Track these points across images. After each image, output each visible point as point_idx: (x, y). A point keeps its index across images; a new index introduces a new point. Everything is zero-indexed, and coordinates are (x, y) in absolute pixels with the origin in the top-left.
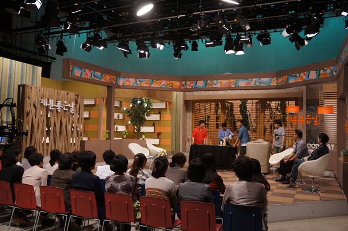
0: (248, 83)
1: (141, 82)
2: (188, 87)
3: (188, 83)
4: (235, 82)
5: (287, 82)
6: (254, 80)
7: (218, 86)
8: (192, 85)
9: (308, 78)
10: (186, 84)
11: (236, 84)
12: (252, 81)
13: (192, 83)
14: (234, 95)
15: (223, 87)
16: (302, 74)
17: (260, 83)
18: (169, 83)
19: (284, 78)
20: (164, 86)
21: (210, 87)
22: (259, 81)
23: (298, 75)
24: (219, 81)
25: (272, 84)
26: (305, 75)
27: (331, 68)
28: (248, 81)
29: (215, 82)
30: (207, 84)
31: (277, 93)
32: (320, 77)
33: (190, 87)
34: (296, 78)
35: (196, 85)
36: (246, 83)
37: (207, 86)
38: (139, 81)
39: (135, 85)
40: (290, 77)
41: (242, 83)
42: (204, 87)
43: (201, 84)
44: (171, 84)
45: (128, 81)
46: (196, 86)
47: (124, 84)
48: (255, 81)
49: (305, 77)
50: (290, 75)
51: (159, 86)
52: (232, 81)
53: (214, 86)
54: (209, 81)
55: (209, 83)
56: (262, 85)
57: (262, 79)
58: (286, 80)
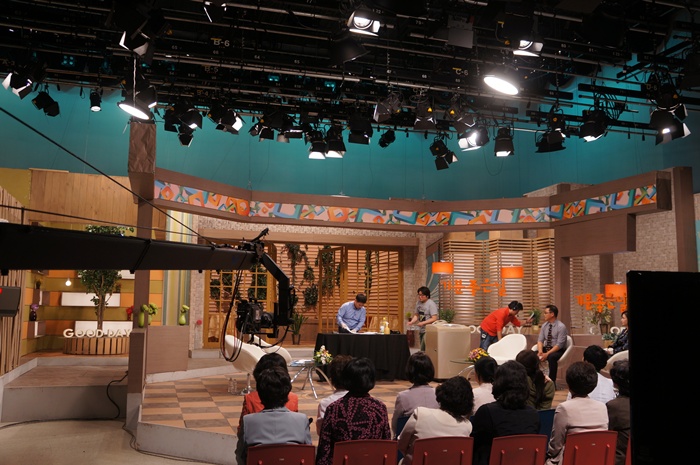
0: (379, 217)
1: (189, 194)
2: (261, 214)
3: (262, 205)
4: (355, 213)
5: (449, 222)
6: (389, 212)
7: (324, 217)
8: (271, 210)
9: (496, 219)
10: (257, 209)
11: (357, 216)
12: (385, 214)
13: (270, 207)
14: (297, 234)
15: (332, 220)
16: (483, 213)
17: (399, 219)
18: (231, 203)
19: (445, 216)
20: (223, 209)
21: (307, 217)
22: (397, 216)
23: (474, 213)
24: (326, 208)
25: (417, 224)
26: (490, 215)
27: (541, 209)
28: (379, 214)
29: (318, 209)
30: (301, 212)
31: (373, 237)
32: (520, 221)
33: (267, 215)
34: (470, 217)
35: (279, 211)
36: (374, 216)
37: (302, 215)
38: (187, 192)
39: (179, 200)
40: (455, 215)
41: (368, 217)
42: (296, 217)
43: (288, 210)
44: (234, 206)
45: (168, 189)
46: (279, 215)
47: (160, 195)
48: (391, 216)
49: (489, 219)
50: (458, 212)
51: (217, 208)
52: (350, 210)
53: (316, 218)
54: (305, 207)
55: (306, 211)
56: (402, 223)
57: (402, 213)
58: (448, 219)
